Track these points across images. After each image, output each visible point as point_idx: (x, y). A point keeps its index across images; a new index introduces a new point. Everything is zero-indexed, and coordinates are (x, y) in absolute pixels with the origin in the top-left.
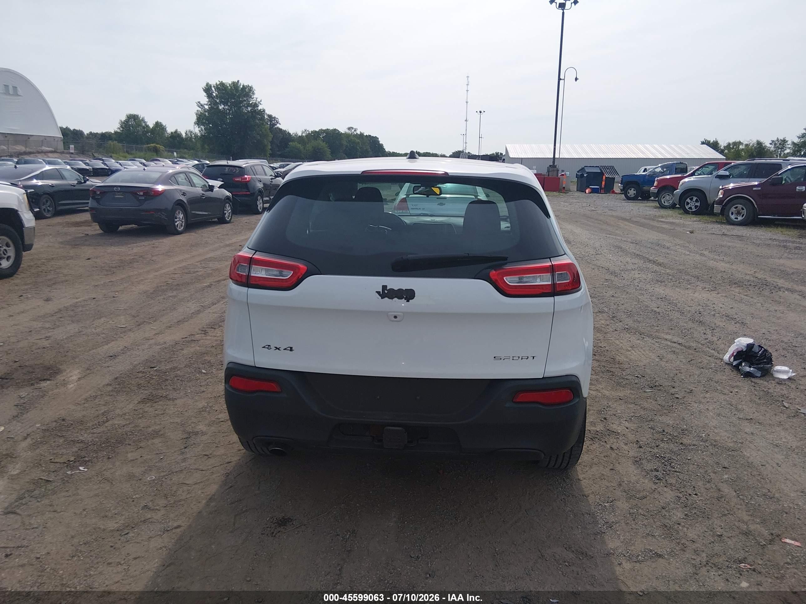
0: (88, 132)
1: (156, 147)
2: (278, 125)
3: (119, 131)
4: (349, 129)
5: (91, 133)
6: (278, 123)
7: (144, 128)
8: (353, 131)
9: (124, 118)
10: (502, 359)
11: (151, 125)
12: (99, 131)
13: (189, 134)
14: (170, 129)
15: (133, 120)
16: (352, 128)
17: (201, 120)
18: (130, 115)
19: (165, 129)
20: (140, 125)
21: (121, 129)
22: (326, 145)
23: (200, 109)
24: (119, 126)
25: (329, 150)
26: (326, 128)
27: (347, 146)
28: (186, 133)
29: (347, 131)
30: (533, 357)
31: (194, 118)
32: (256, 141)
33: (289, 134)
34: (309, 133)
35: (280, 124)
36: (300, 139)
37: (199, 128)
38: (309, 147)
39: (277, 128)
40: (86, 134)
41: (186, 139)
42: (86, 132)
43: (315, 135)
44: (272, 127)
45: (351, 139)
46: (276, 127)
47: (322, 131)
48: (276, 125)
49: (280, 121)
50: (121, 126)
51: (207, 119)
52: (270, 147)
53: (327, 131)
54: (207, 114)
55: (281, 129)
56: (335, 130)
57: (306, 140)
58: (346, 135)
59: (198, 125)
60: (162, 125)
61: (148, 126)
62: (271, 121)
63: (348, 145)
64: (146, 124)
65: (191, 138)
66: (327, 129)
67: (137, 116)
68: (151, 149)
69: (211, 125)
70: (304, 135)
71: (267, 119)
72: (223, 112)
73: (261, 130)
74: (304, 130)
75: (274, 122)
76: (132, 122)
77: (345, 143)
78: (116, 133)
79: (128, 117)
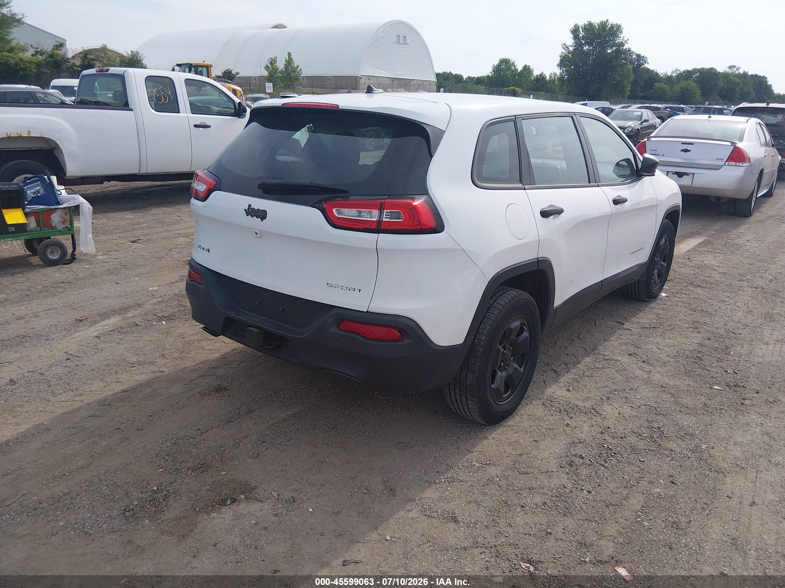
0: (467, 77)
1: (515, 90)
2: (646, 65)
3: (491, 75)
4: (730, 67)
5: (469, 77)
6: (646, 62)
7: (513, 71)
8: (735, 69)
9: (496, 63)
10: (334, 287)
11: (520, 68)
12: (476, 76)
13: (553, 76)
14: (536, 72)
15: (504, 64)
16: (735, 67)
17: (564, 62)
18: (503, 59)
19: (532, 72)
20: (509, 69)
21: (493, 73)
22: (697, 86)
23: (564, 51)
24: (491, 70)
25: (700, 91)
26: (701, 67)
27: (723, 88)
28: (550, 76)
29: (728, 70)
30: (360, 290)
31: (558, 60)
32: (615, 83)
33: (657, 73)
34: (680, 73)
35: (648, 64)
36: (669, 80)
37: (560, 70)
38: (677, 88)
39: (645, 68)
40: (465, 78)
41: (549, 81)
42: (465, 76)
43: (687, 75)
44: (639, 68)
45: (730, 79)
46: (643, 66)
47: (695, 71)
48: (644, 64)
49: (649, 60)
50: (494, 71)
51: (570, 61)
52: (629, 88)
53: (701, 71)
54: (570, 55)
55: (649, 69)
56: (712, 69)
57: (676, 81)
58: (725, 75)
59: (560, 67)
60: (529, 68)
61: (516, 70)
62: (638, 61)
63: (725, 85)
64: (515, 68)
65: (554, 81)
66: (703, 68)
67: (509, 60)
68: (510, 92)
69: (572, 67)
70: (674, 75)
71: (635, 58)
72: (587, 54)
73: (623, 71)
74: (675, 70)
75: (641, 62)
76: (503, 66)
77: (721, 83)
78: (488, 76)
79: (500, 61)
